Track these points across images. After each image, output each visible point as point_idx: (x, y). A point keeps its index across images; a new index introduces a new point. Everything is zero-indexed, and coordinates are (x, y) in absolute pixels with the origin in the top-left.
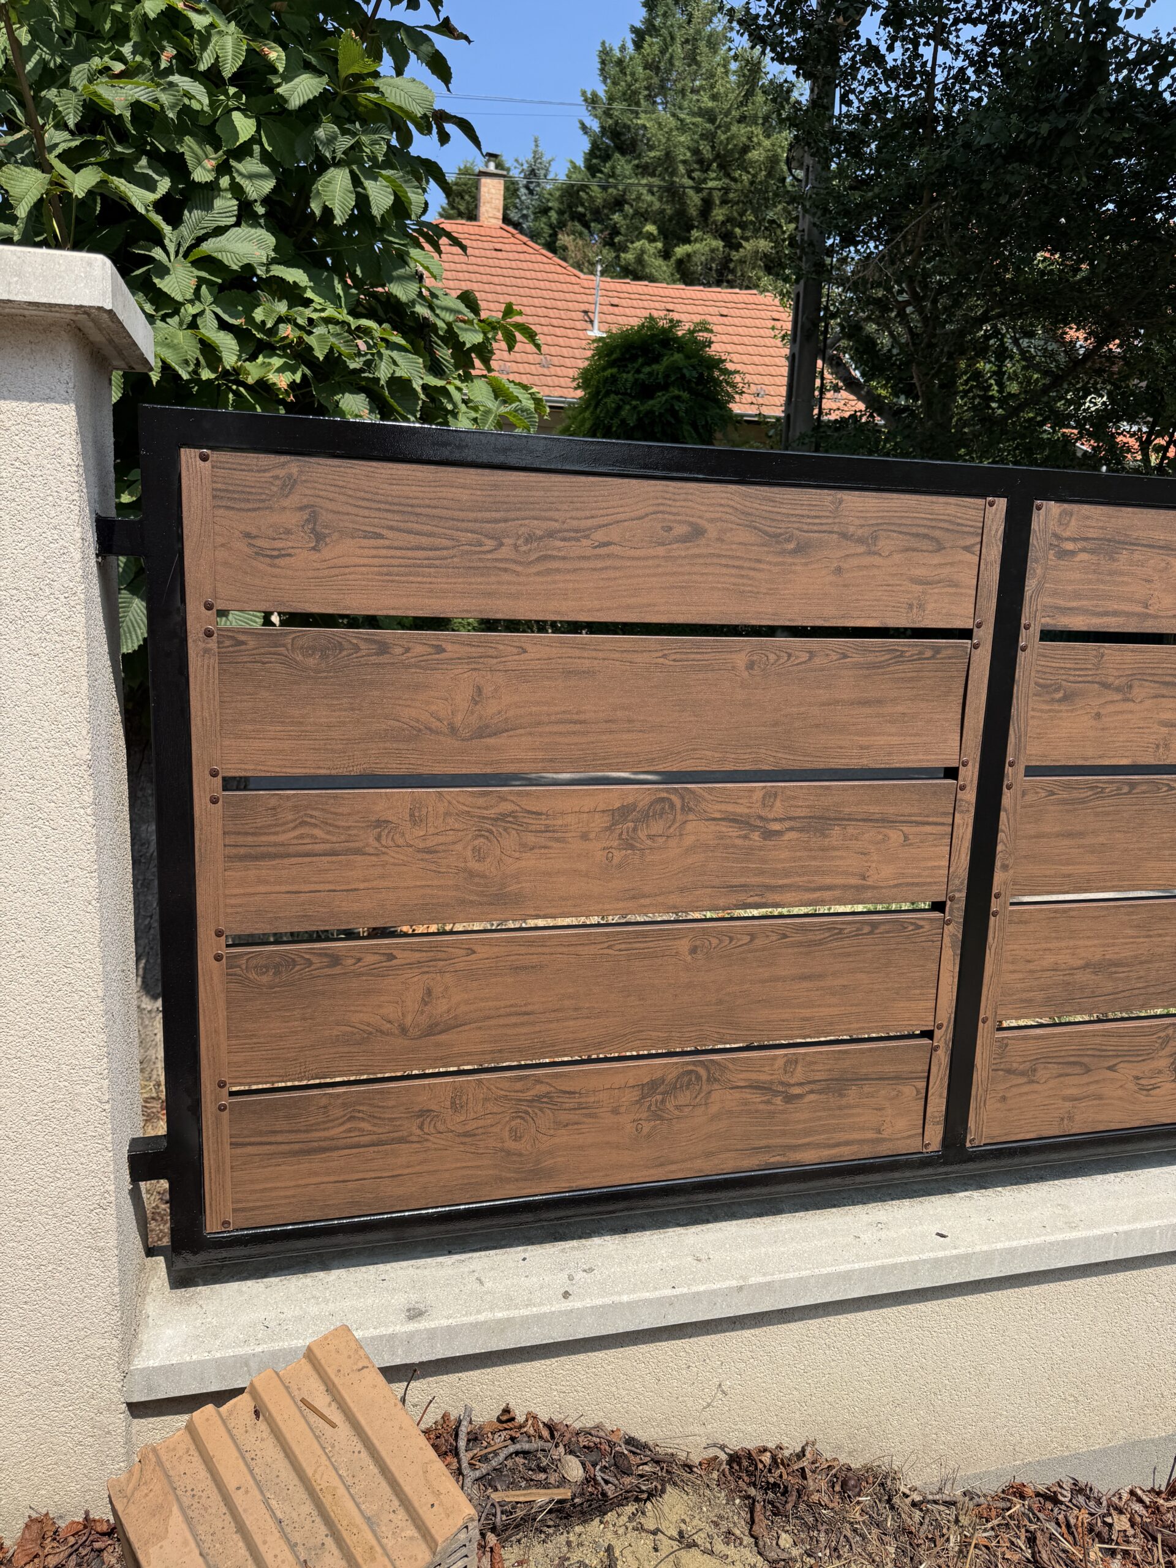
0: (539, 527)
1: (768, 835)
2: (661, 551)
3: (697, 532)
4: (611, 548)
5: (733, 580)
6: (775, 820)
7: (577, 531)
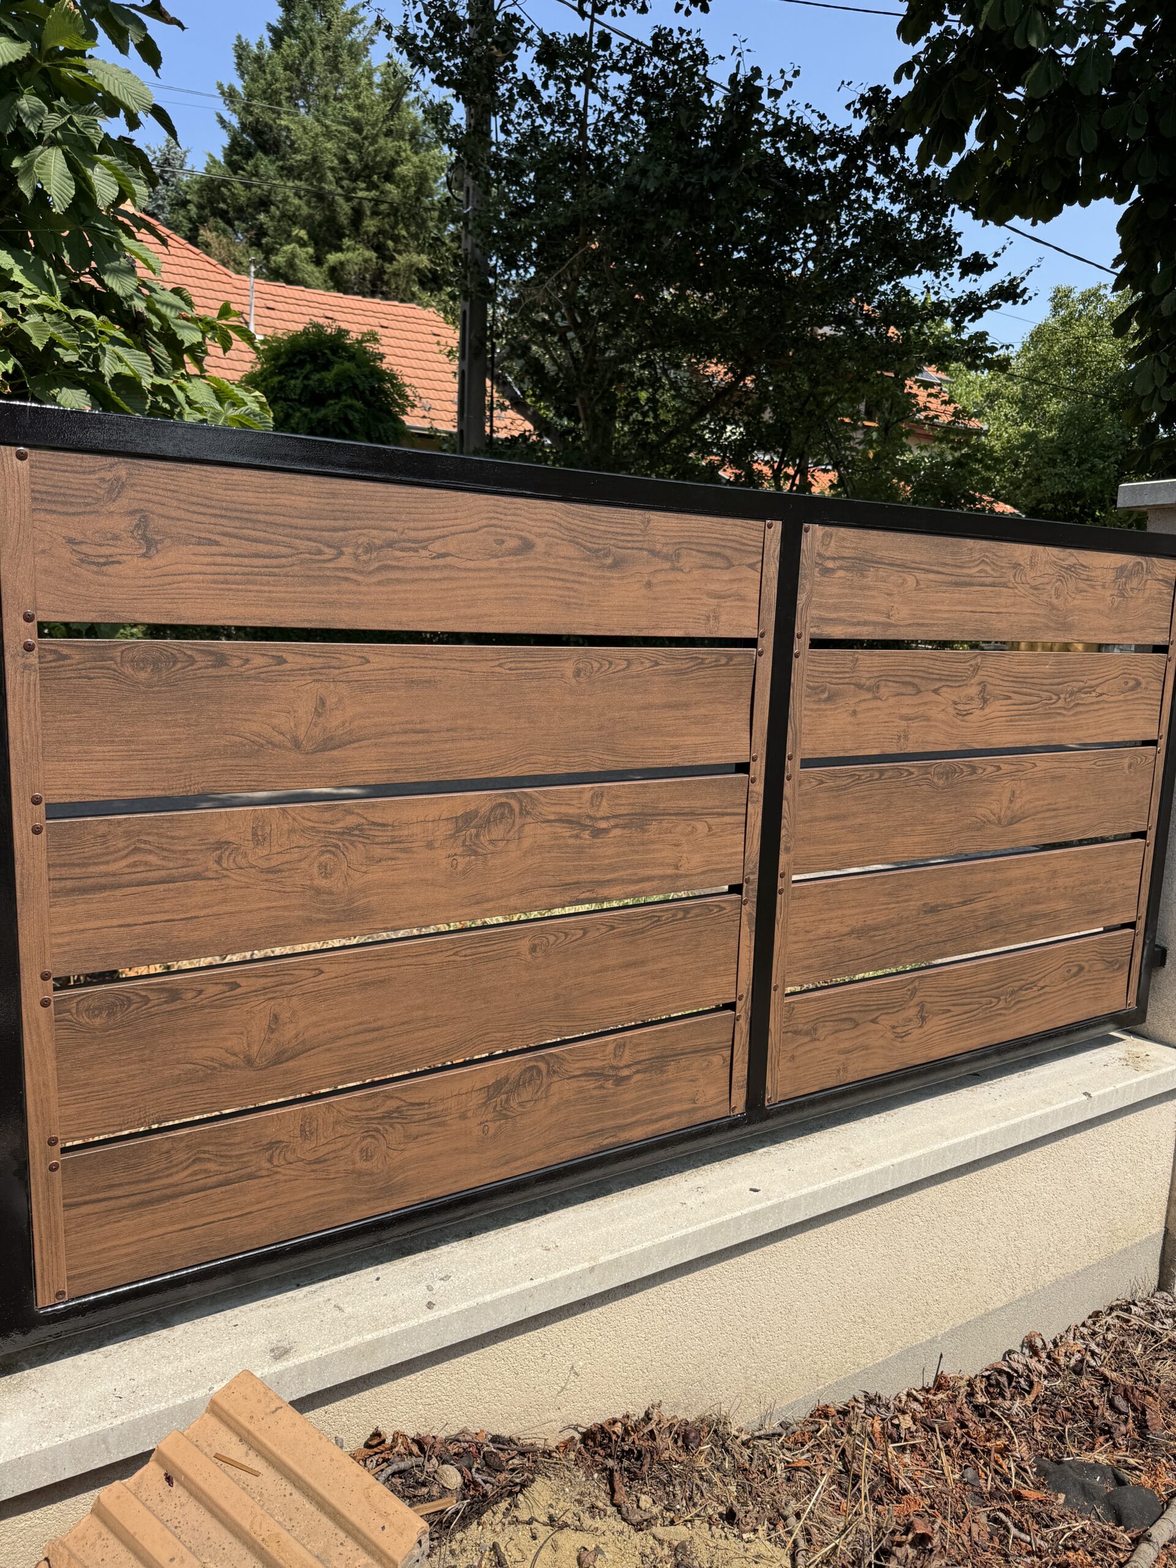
0: (379, 537)
1: (597, 833)
2: (494, 563)
3: (527, 546)
4: (448, 559)
5: (560, 592)
6: (602, 818)
7: (415, 541)
